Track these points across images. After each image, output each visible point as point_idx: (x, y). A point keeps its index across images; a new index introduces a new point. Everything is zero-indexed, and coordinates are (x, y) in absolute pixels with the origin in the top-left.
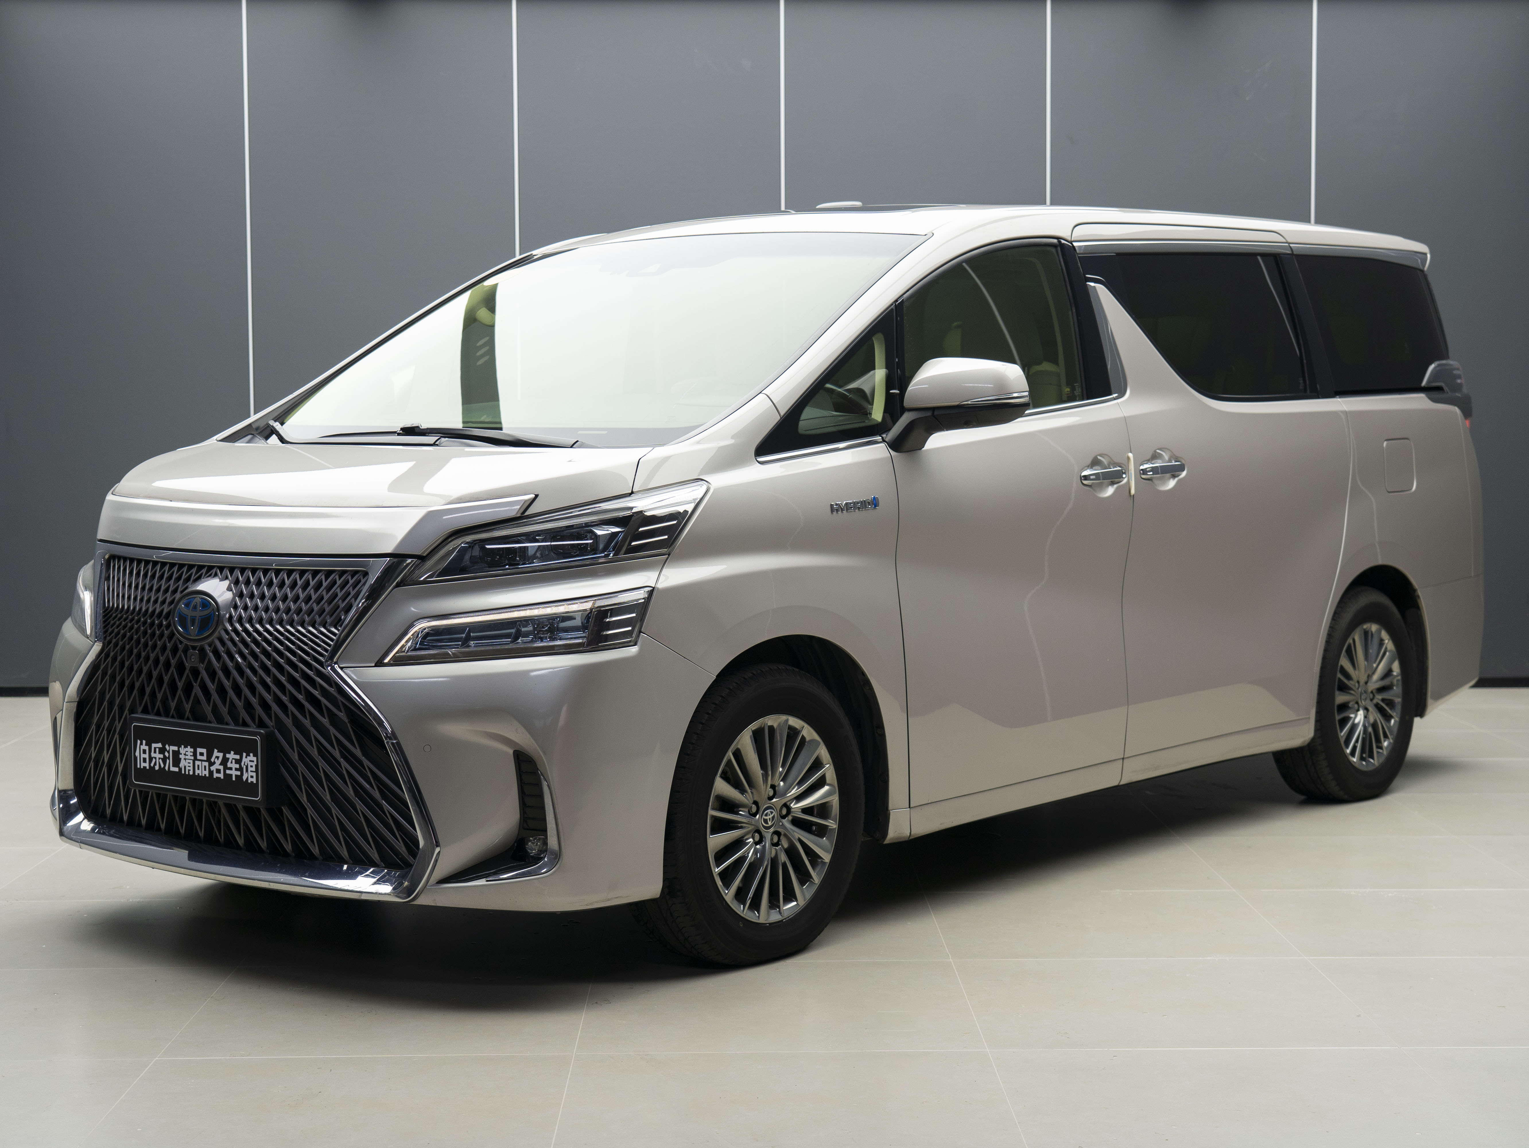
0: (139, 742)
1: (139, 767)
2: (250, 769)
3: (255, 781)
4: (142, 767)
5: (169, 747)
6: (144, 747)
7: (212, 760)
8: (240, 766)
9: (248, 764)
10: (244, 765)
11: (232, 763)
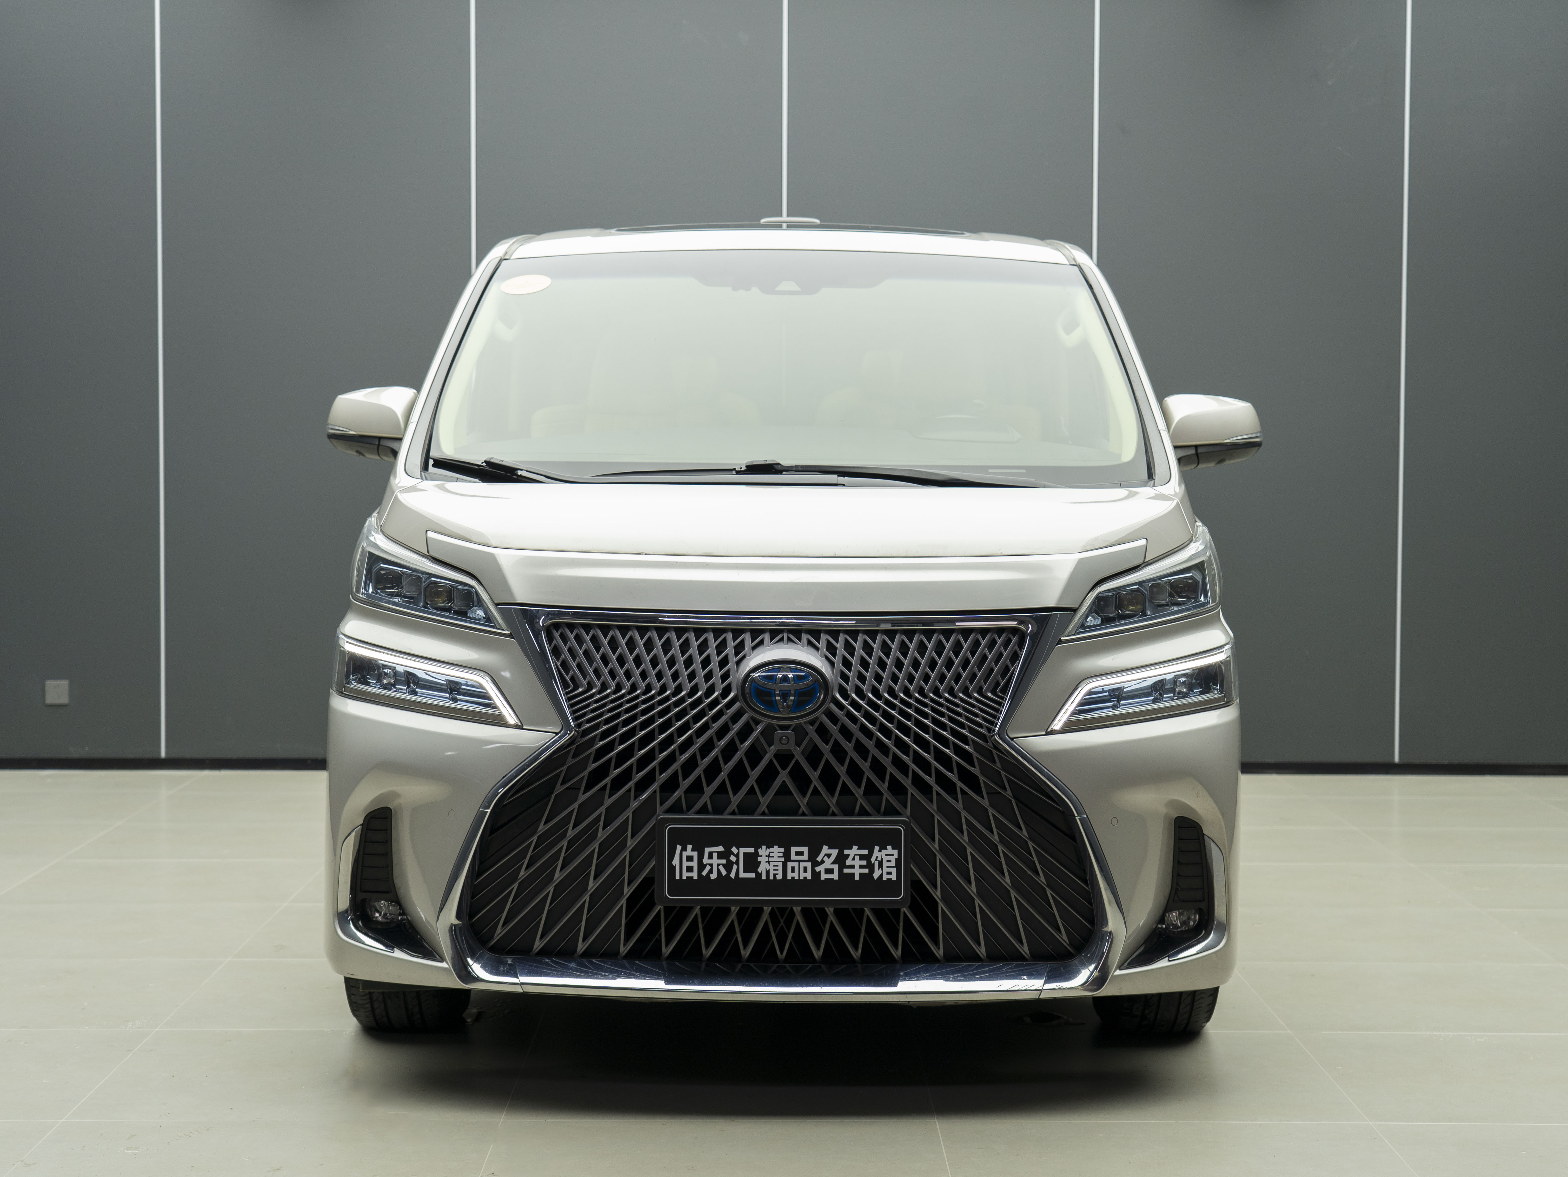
0: (679, 848)
1: (678, 877)
2: (885, 864)
3: (894, 877)
4: (684, 878)
5: (739, 850)
6: (689, 852)
7: (819, 859)
8: (869, 862)
9: (882, 859)
10: (876, 860)
11: (854, 859)
